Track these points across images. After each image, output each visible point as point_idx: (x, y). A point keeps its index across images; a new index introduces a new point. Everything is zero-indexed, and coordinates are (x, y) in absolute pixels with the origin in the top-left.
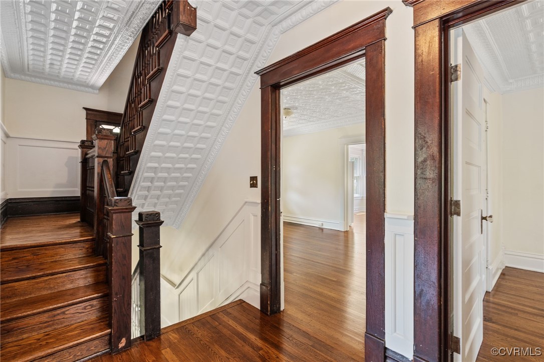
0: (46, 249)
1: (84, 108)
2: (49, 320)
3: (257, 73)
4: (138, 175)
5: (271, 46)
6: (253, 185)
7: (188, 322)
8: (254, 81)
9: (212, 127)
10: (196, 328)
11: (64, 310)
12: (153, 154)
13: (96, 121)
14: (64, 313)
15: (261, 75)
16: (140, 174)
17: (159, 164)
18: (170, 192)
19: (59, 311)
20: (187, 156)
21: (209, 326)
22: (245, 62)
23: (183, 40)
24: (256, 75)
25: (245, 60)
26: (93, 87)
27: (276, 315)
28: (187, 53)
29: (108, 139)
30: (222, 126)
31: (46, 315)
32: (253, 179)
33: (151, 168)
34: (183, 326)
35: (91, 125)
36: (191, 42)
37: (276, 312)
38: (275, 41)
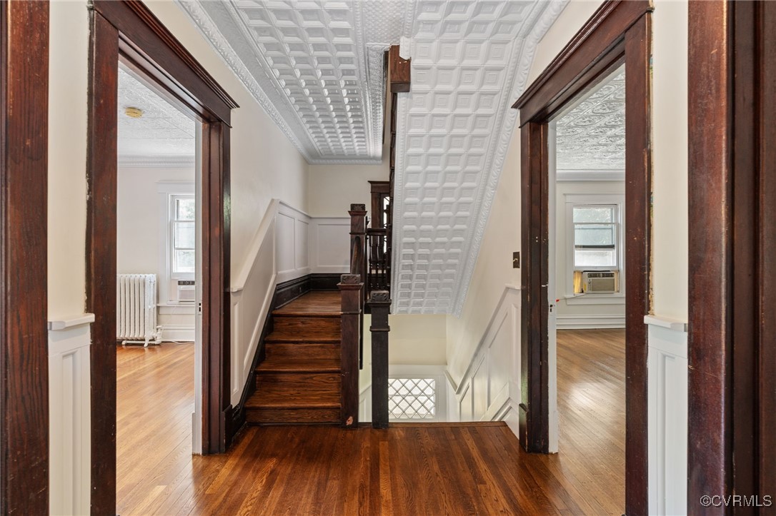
0: (311, 320)
1: (369, 182)
2: (301, 381)
3: (515, 106)
4: (395, 251)
5: (527, 65)
6: (516, 265)
7: (424, 426)
8: (514, 119)
9: (471, 188)
10: (427, 434)
11: (312, 375)
12: (406, 227)
13: (380, 193)
14: (311, 378)
15: (520, 108)
16: (397, 250)
17: (415, 238)
18: (439, 271)
19: (308, 376)
20: (447, 227)
21: (442, 437)
22: (496, 97)
23: (404, 98)
24: (514, 110)
25: (495, 94)
26: (374, 158)
27: (538, 455)
28: (414, 110)
29: (360, 215)
30: (486, 185)
31: (300, 376)
32: (516, 255)
33: (408, 243)
34: (415, 428)
35: (376, 198)
36: (415, 97)
37: (540, 452)
38: (530, 56)
